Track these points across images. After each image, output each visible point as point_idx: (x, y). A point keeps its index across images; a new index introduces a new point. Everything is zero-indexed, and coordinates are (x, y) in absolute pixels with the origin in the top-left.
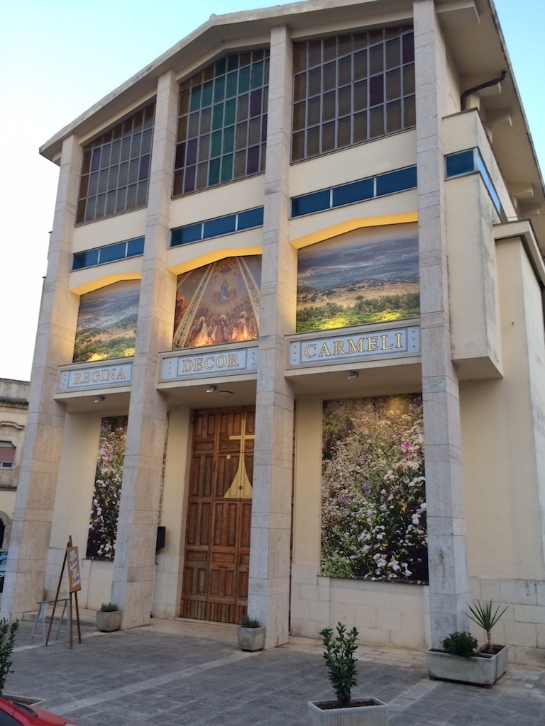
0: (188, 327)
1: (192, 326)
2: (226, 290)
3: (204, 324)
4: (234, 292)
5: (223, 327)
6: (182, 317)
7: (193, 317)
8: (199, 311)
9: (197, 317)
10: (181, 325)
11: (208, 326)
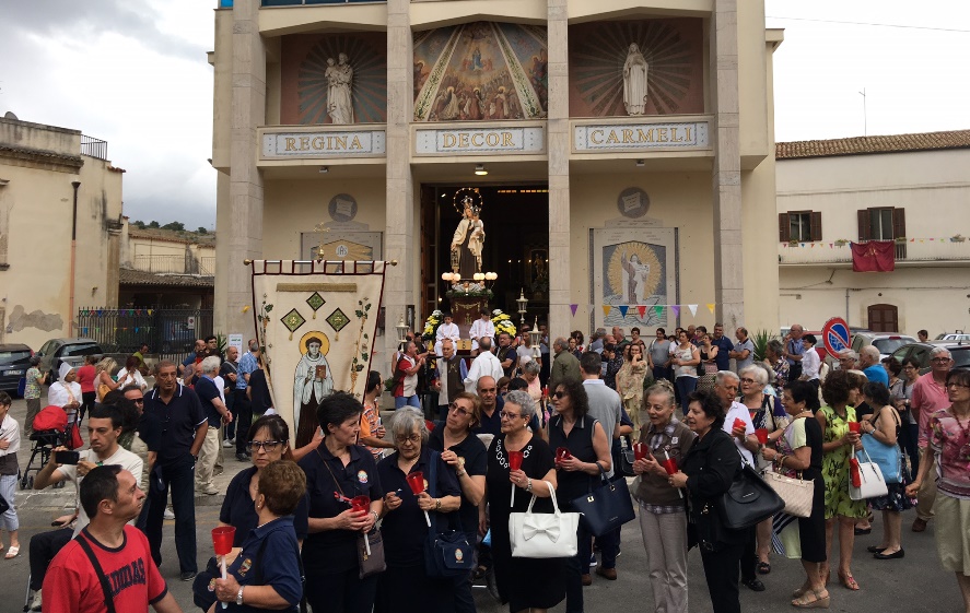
0: (433, 97)
1: (438, 96)
2: (479, 58)
3: (453, 95)
4: (490, 63)
5: (477, 102)
6: (423, 84)
7: (438, 86)
8: (445, 79)
9: (444, 86)
10: (422, 93)
11: (459, 97)
